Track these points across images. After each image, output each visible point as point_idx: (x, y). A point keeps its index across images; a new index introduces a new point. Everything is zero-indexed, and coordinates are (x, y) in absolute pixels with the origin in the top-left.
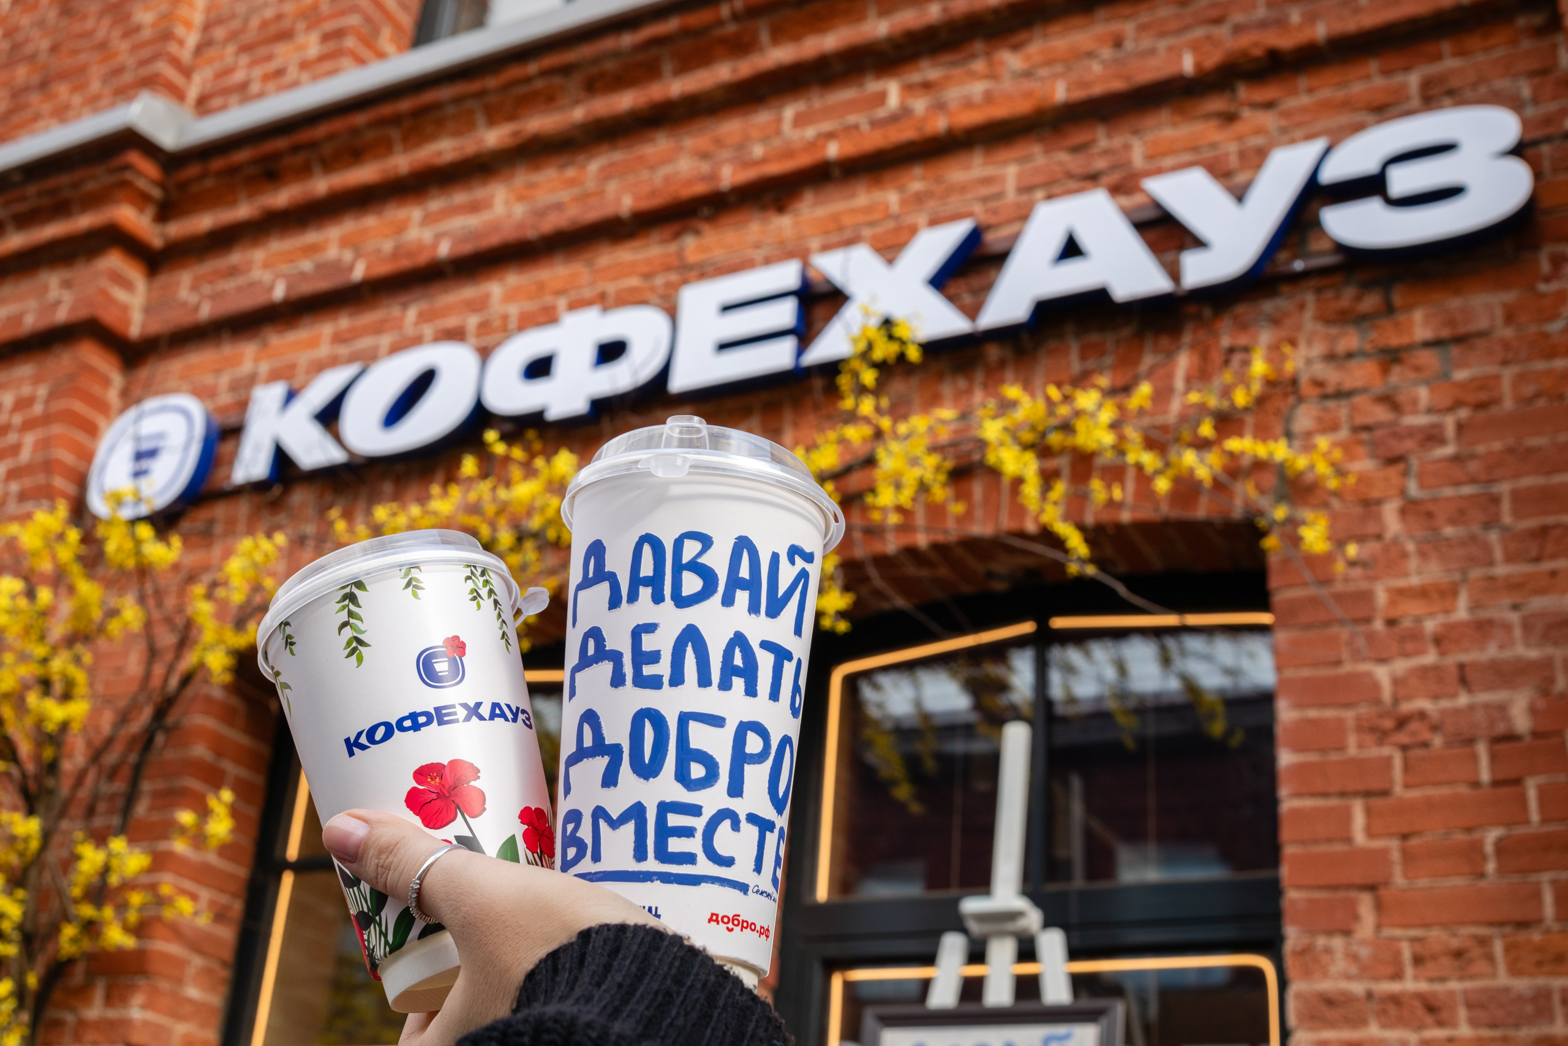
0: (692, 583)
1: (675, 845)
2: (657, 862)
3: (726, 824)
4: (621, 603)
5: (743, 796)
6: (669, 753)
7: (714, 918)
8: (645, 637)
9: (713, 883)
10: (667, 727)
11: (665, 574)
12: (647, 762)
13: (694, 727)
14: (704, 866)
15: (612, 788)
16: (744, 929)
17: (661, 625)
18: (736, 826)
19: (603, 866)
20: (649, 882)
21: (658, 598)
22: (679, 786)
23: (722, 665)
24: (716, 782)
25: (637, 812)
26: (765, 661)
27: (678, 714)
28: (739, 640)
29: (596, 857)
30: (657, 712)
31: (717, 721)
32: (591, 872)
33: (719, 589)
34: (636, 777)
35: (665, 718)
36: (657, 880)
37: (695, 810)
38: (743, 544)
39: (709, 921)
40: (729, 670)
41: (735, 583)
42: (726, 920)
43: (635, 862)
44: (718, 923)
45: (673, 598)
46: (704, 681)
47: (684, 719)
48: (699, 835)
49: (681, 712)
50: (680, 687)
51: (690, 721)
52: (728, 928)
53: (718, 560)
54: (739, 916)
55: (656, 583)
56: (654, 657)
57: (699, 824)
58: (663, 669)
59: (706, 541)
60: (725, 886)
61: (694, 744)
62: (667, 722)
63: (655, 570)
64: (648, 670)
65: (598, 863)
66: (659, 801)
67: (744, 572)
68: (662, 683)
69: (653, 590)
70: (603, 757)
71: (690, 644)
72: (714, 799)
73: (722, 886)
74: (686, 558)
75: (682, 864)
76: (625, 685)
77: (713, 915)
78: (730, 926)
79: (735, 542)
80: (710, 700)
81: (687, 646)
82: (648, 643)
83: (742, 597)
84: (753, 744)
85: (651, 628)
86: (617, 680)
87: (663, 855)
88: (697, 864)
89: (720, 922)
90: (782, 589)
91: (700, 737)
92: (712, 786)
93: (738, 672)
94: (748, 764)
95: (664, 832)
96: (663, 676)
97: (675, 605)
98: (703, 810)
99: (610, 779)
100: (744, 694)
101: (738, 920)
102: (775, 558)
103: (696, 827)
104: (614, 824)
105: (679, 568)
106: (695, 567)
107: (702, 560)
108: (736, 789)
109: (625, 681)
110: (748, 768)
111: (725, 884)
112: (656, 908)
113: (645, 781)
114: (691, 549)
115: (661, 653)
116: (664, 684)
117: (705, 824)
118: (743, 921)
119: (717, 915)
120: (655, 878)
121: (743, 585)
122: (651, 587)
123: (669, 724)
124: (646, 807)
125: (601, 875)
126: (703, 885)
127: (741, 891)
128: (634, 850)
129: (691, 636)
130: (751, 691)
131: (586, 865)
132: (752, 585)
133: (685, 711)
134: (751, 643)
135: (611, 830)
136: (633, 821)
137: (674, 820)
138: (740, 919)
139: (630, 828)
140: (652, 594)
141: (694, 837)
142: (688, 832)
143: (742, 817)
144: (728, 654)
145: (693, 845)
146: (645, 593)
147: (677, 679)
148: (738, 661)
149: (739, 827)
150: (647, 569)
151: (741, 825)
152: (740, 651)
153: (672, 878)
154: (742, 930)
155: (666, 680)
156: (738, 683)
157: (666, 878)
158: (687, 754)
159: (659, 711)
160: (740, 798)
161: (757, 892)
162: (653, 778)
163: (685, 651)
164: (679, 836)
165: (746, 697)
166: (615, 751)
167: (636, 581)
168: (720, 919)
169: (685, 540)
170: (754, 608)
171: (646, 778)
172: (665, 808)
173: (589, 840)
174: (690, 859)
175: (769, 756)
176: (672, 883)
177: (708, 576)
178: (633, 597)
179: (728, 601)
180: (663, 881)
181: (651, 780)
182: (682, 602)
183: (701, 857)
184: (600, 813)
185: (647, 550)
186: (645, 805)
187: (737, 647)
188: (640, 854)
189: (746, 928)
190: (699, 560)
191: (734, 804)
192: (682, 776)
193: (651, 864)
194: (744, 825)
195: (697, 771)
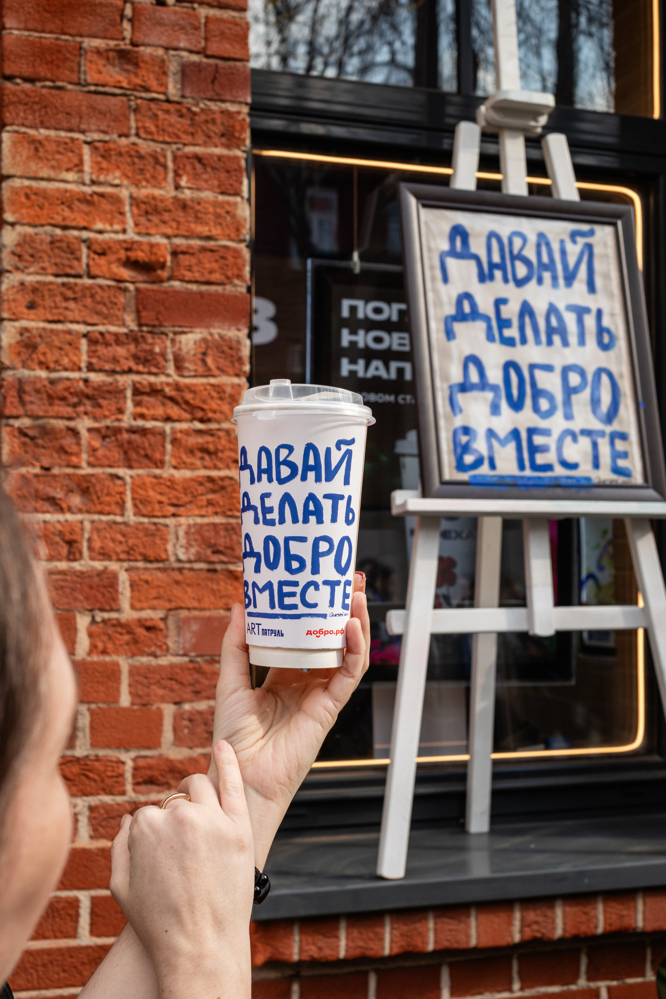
0: (285, 471)
1: (288, 601)
2: (280, 609)
3: (312, 588)
4: (255, 482)
5: (320, 573)
6: (281, 557)
7: (309, 632)
8: (266, 500)
9: (307, 617)
10: (279, 545)
11: (272, 468)
12: (272, 562)
13: (292, 543)
14: (302, 609)
15: (258, 573)
16: (326, 635)
17: (272, 494)
18: (317, 588)
19: (258, 610)
20: (277, 619)
21: (270, 480)
22: (287, 573)
23: (303, 511)
24: (305, 569)
25: (269, 586)
26: (327, 505)
27: (284, 538)
28: (312, 497)
29: (255, 606)
30: (274, 537)
31: (303, 539)
32: (254, 612)
33: (299, 473)
34: (268, 569)
35: (278, 540)
36: (280, 617)
37: (296, 584)
38: (310, 447)
39: (307, 634)
40: (307, 513)
41: (307, 468)
42: (315, 632)
43: (270, 609)
44: (311, 635)
45: (277, 480)
46: (295, 520)
47: (287, 540)
48: (298, 595)
49: (285, 537)
50: (283, 524)
51: (290, 541)
52: (317, 636)
53: (297, 458)
54: (323, 629)
55: (268, 471)
56: (271, 510)
57: (298, 590)
58: (275, 515)
59: (290, 449)
60: (313, 617)
61: (293, 552)
62: (279, 542)
63: (268, 465)
64: (269, 516)
65: (256, 608)
66: (278, 580)
67: (311, 462)
68: (275, 523)
69: (268, 475)
70: (254, 558)
71: (287, 502)
72: (304, 577)
73: (312, 617)
74: (281, 459)
75: (291, 610)
76: (260, 523)
77: (308, 631)
78: (318, 635)
79: (305, 447)
80: (298, 530)
81: (285, 504)
82: (268, 503)
83: (311, 475)
84: (324, 546)
85: (268, 495)
86: (256, 521)
87: (282, 606)
88: (299, 609)
89: (313, 634)
90: (334, 465)
91: (295, 548)
92: (303, 571)
93: (312, 513)
94: (321, 557)
95: (282, 595)
96: (275, 519)
97: (278, 483)
98: (300, 583)
99: (257, 569)
100: (316, 523)
101: (323, 632)
102: (328, 451)
103: (297, 592)
104: (261, 591)
105: (278, 464)
106: (286, 463)
107: (289, 459)
108: (315, 570)
109: (260, 522)
110: (321, 560)
111: (314, 616)
112: (281, 631)
113: (272, 571)
114: (284, 453)
115: (274, 508)
116: (276, 523)
117: (301, 590)
118: (325, 631)
119: (311, 631)
120: (279, 616)
121: (311, 468)
122: (266, 474)
123: (280, 543)
124: (273, 583)
125: (257, 614)
126: (302, 618)
127: (322, 618)
128: (270, 604)
129: (287, 498)
130: (320, 521)
131: (251, 609)
132: (316, 468)
133: (287, 536)
134: (318, 497)
135: (260, 593)
136: (268, 590)
137: (286, 589)
138: (323, 631)
139: (267, 593)
140: (268, 477)
141: (296, 596)
142: (293, 594)
143: (320, 583)
144: (306, 505)
145: (296, 600)
146: (264, 477)
147: (282, 521)
148: (312, 507)
149: (319, 588)
150: (264, 465)
151: (320, 587)
152: (313, 503)
153: (287, 616)
154: (325, 635)
155: (277, 521)
156: (313, 519)
157: (284, 617)
158: (289, 557)
159: (275, 537)
160: (319, 574)
161: (332, 616)
162: (275, 569)
163: (285, 506)
164: (289, 597)
165: (317, 525)
166: (258, 555)
167: (260, 471)
168: (312, 633)
169: (280, 449)
170: (318, 479)
171: (272, 569)
172: (281, 584)
173: (252, 597)
174: (295, 607)
175: (333, 550)
176: (288, 619)
177: (293, 466)
178: (260, 479)
179: (304, 478)
180: (283, 618)
181: (274, 570)
182: (282, 481)
183: (300, 606)
184: (255, 585)
185: (263, 454)
186: (273, 582)
187: (311, 501)
188: (272, 606)
189: (327, 634)
190: (288, 459)
191: (315, 578)
192: (288, 568)
193: (277, 611)
194: (321, 587)
195: (295, 565)
